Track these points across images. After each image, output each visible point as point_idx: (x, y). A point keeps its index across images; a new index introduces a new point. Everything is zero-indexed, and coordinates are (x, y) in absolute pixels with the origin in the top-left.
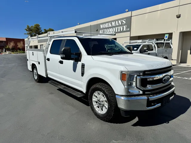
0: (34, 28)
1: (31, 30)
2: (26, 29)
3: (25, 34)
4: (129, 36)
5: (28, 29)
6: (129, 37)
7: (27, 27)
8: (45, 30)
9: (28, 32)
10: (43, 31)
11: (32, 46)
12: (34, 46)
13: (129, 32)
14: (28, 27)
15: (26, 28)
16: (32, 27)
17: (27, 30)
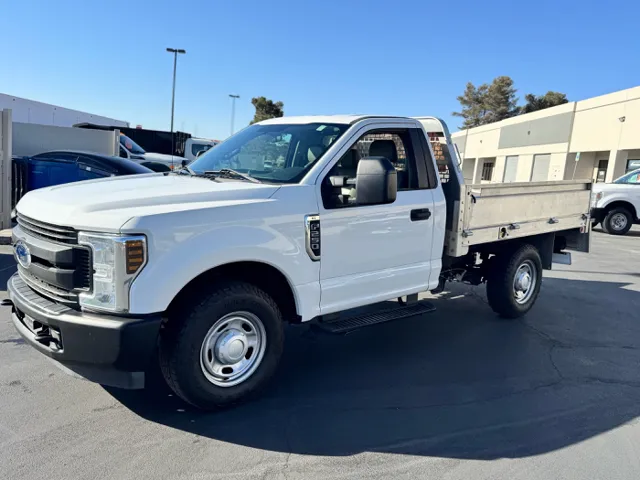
0: (491, 91)
1: (478, 101)
2: (461, 99)
3: (455, 114)
4: (566, 150)
5: (466, 98)
6: (565, 155)
7: (466, 89)
8: (531, 98)
9: (467, 108)
10: (523, 103)
11: (474, 160)
12: (480, 159)
13: (567, 144)
14: (470, 87)
15: (462, 94)
16: (484, 88)
17: (464, 102)
